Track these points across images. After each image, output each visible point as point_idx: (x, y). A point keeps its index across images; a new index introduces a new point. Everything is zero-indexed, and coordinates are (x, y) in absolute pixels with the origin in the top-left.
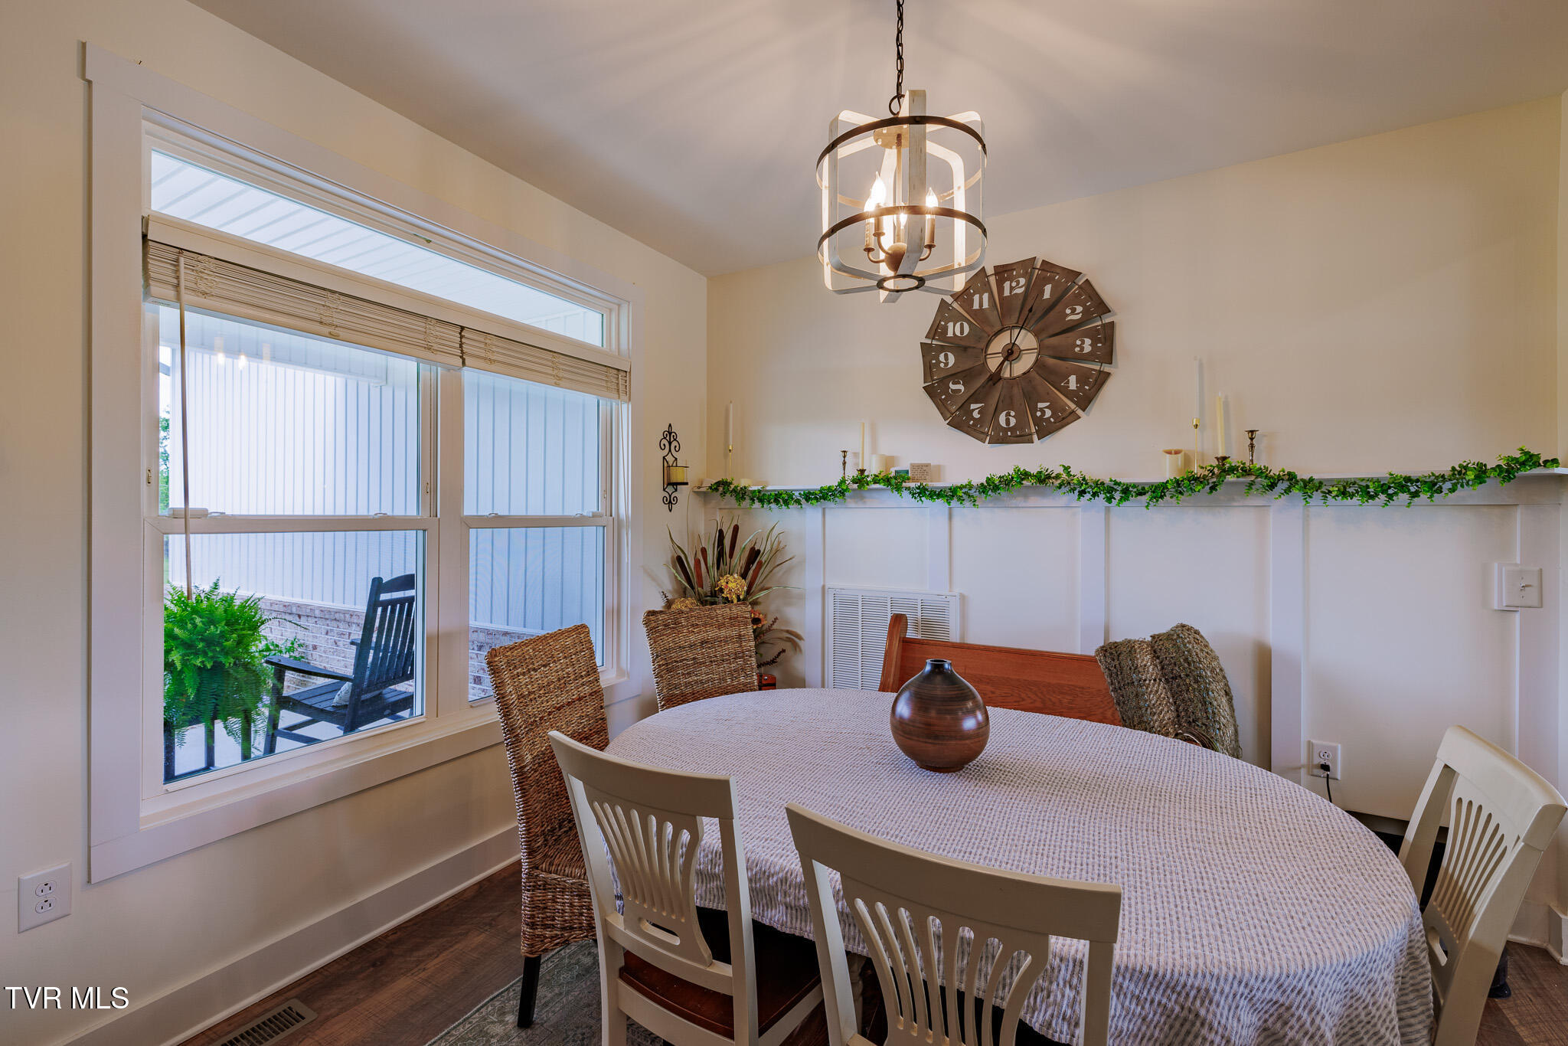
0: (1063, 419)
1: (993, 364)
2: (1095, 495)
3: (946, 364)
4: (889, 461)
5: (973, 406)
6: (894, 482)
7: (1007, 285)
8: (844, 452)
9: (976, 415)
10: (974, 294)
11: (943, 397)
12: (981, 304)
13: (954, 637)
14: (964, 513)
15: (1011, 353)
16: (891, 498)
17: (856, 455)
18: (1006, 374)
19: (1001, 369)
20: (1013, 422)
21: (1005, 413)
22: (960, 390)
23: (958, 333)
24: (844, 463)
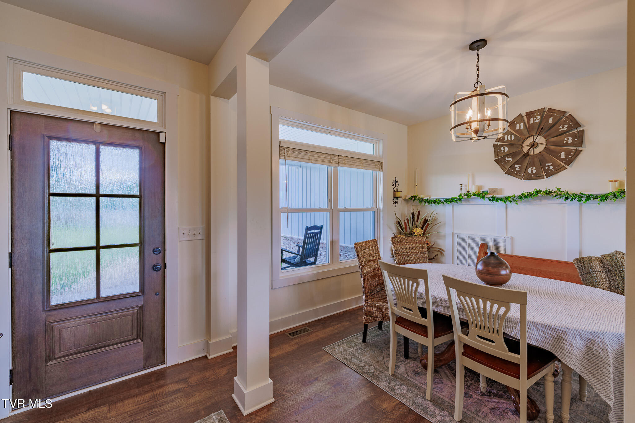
0: (559, 169)
1: (525, 150)
2: (572, 199)
3: (504, 151)
4: (480, 187)
5: (516, 166)
6: (482, 195)
7: (532, 119)
8: (461, 185)
9: (518, 169)
10: (517, 124)
11: (503, 163)
12: (520, 127)
13: (509, 253)
14: (512, 207)
15: (533, 145)
16: (480, 201)
17: (466, 185)
18: (531, 153)
19: (528, 152)
20: (534, 171)
21: (531, 168)
22: (511, 160)
23: (509, 139)
24: (461, 189)
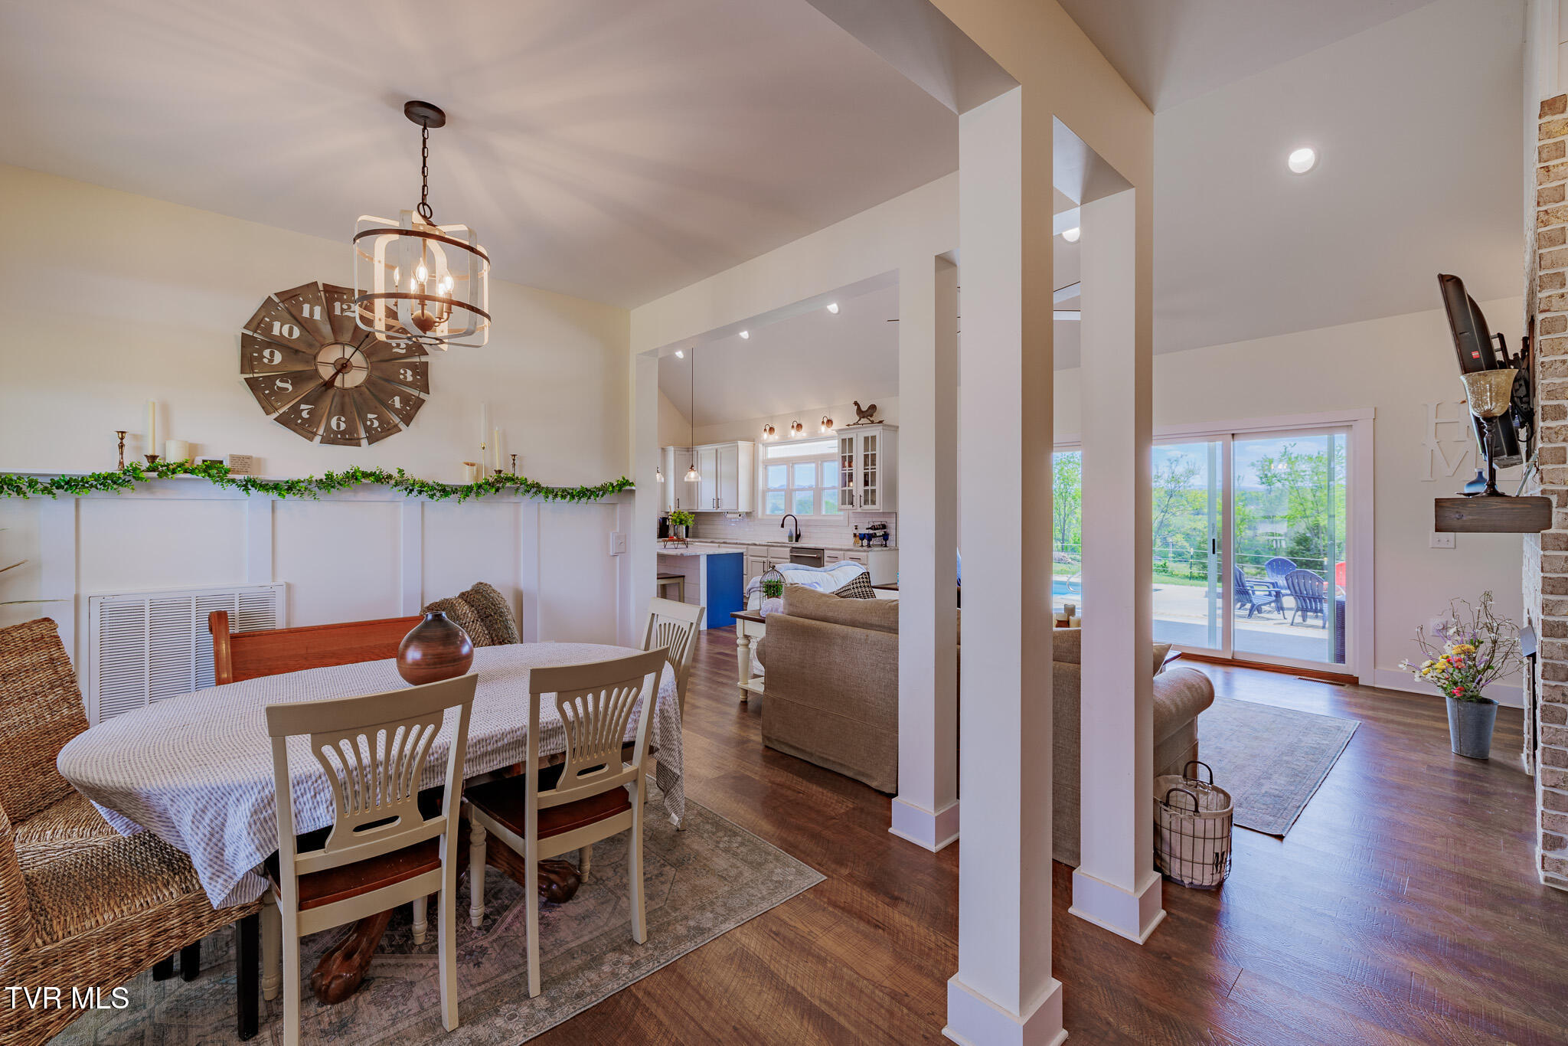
0: (389, 429)
1: (326, 372)
2: (420, 492)
3: (271, 361)
4: (193, 448)
5: (303, 407)
7: (337, 305)
8: (122, 432)
9: (305, 415)
10: (305, 302)
11: (267, 392)
12: (312, 313)
13: (280, 624)
15: (343, 367)
16: (209, 489)
17: (135, 437)
18: (338, 383)
19: (334, 379)
20: (343, 426)
21: (336, 418)
22: (288, 389)
23: (286, 333)
24: (121, 446)
